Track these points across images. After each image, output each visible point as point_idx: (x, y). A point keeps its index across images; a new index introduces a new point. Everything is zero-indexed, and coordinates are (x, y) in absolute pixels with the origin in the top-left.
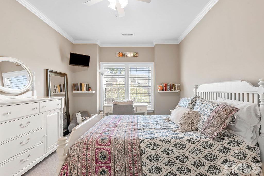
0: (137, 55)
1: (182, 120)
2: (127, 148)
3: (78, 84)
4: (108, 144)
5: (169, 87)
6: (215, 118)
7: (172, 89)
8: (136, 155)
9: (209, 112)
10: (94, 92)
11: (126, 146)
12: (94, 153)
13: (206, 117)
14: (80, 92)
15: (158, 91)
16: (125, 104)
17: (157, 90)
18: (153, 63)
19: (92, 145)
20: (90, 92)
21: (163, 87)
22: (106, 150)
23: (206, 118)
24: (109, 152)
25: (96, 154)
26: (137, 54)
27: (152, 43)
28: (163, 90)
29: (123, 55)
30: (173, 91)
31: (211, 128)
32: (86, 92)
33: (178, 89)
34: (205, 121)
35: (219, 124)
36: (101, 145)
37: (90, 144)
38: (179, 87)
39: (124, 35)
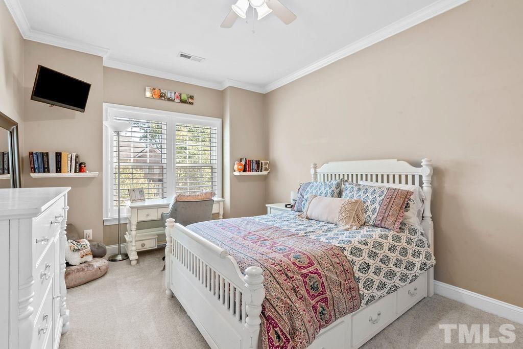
0: (190, 100)
1: (343, 214)
2: (335, 262)
3: (47, 154)
4: (311, 264)
5: (255, 166)
6: (391, 205)
7: (258, 170)
8: (348, 270)
9: (379, 199)
10: (96, 174)
11: (333, 260)
12: (301, 283)
13: (377, 205)
14: (53, 175)
15: (237, 173)
16: (199, 199)
17: (233, 170)
18: (221, 120)
19: (293, 271)
20: (87, 174)
21: (245, 165)
22: (315, 274)
23: (378, 207)
24: (319, 274)
25: (305, 283)
26: (192, 97)
27: (220, 83)
28: (244, 171)
29: (161, 96)
30: (260, 173)
31: (389, 219)
32: (73, 175)
33: (266, 170)
34: (378, 211)
35: (398, 212)
36: (304, 267)
37: (289, 270)
38: (267, 166)
39: (182, 55)
